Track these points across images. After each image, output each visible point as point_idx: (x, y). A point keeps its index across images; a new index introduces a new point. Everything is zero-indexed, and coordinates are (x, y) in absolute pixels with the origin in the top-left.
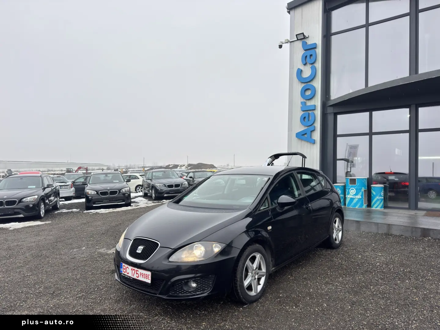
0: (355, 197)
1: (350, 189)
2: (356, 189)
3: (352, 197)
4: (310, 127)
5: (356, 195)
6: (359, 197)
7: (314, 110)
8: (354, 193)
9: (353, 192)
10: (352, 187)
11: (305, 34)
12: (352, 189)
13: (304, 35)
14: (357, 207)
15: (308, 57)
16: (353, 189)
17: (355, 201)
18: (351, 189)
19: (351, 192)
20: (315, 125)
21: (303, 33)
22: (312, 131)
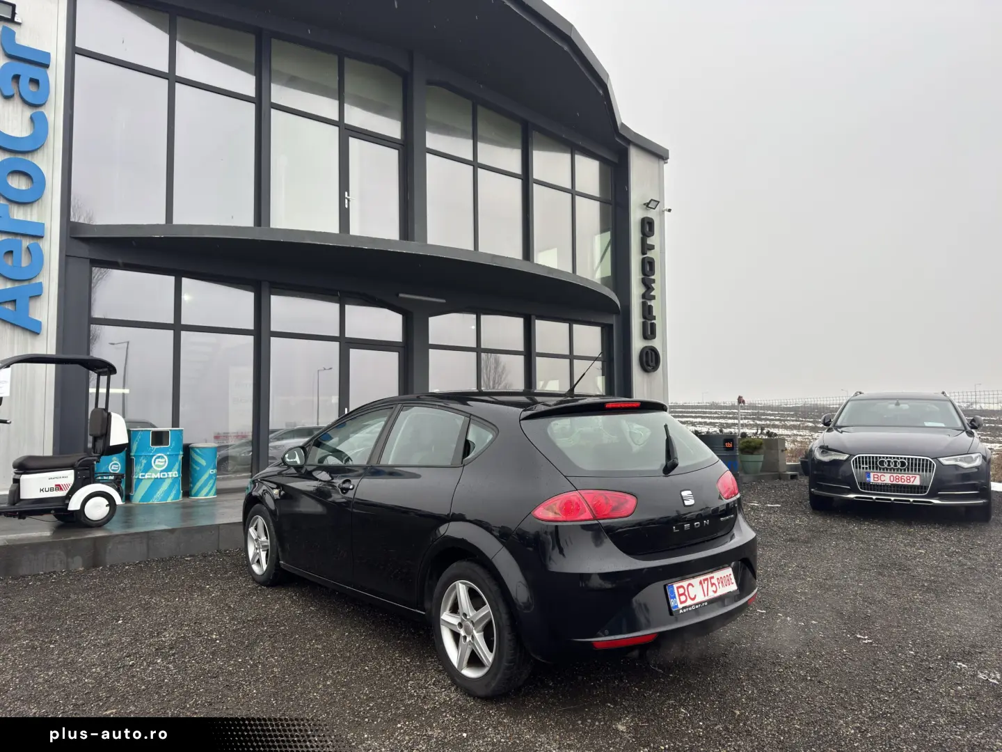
0: (166, 476)
1: (153, 456)
2: (168, 456)
3: (158, 476)
4: (26, 283)
5: (168, 469)
6: (174, 476)
7: (42, 237)
8: (163, 466)
9: (162, 464)
10: (157, 451)
11: (17, 11)
12: (159, 457)
13: (14, 14)
14: (169, 500)
15: (24, 81)
16: (162, 457)
17: (165, 486)
18: (154, 458)
19: (157, 463)
20: (42, 279)
21: (14, 6)
22: (31, 297)
